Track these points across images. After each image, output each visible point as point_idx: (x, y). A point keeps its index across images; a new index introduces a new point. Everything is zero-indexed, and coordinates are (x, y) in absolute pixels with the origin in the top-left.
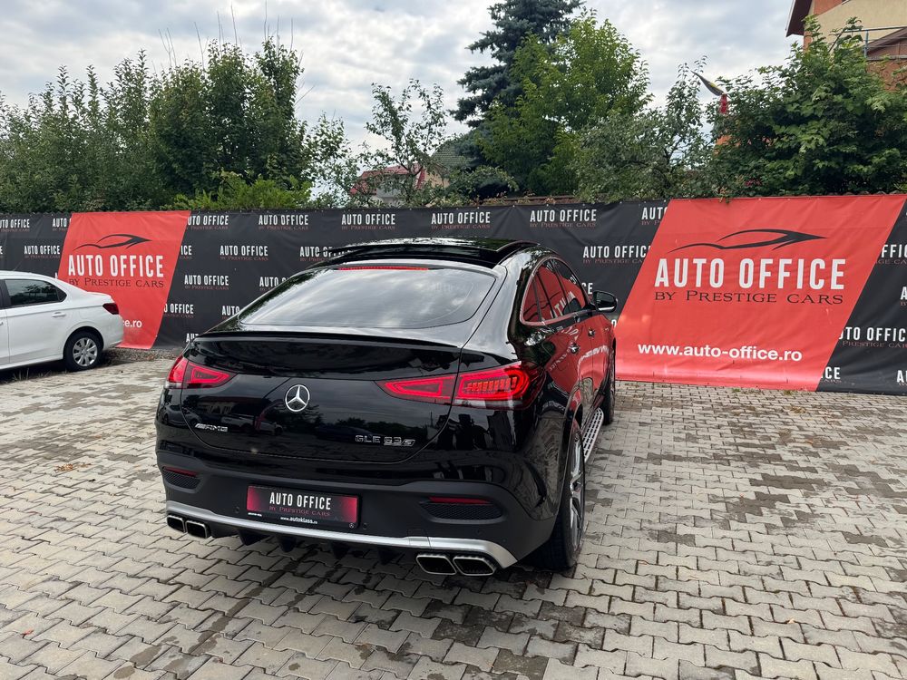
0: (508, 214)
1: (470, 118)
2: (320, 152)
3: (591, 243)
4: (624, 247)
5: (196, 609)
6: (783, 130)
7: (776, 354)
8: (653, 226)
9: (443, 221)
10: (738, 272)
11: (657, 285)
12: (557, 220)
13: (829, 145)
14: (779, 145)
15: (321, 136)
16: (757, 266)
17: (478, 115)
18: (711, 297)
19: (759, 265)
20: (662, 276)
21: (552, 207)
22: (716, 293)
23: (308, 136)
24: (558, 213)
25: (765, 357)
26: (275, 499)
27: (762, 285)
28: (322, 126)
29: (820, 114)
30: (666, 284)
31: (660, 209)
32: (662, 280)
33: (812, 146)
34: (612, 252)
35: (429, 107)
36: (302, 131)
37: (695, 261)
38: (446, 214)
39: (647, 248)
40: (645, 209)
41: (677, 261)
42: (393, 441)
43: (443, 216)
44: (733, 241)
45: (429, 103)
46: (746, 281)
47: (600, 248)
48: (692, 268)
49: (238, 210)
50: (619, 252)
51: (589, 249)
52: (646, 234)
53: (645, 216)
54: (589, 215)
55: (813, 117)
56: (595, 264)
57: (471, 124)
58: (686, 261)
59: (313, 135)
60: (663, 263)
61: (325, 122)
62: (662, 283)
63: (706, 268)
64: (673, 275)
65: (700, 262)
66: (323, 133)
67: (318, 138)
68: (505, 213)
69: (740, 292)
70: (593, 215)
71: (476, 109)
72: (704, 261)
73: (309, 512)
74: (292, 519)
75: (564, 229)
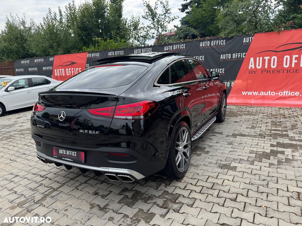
0: (192, 44)
1: (186, 11)
2: (132, 29)
3: (223, 53)
4: (236, 54)
5: (46, 187)
7: (299, 93)
8: (248, 44)
10: (283, 61)
11: (250, 68)
12: (210, 45)
15: (132, 23)
16: (291, 58)
17: (189, 9)
18: (271, 72)
19: (292, 58)
20: (252, 64)
21: (208, 40)
22: (273, 70)
23: (128, 23)
24: (210, 42)
25: (294, 95)
26: (61, 151)
27: (293, 66)
28: (132, 19)
30: (253, 68)
31: (251, 38)
32: (251, 66)
34: (232, 56)
35: (164, 7)
36: (126, 22)
37: (265, 58)
39: (246, 54)
40: (245, 38)
41: (258, 58)
42: (92, 132)
43: (168, 47)
44: (281, 49)
45: (164, 6)
46: (286, 65)
47: (227, 55)
48: (264, 61)
49: (102, 51)
50: (235, 56)
51: (223, 55)
52: (245, 48)
53: (244, 41)
54: (223, 42)
56: (226, 61)
57: (187, 13)
58: (261, 58)
59: (129, 23)
60: (252, 59)
61: (133, 18)
62: (251, 67)
63: (269, 61)
64: (256, 64)
65: (267, 58)
66: (133, 21)
67: (131, 24)
69: (284, 69)
71: (189, 7)
72: (269, 57)
73: (70, 157)
74: (65, 159)
75: (213, 49)
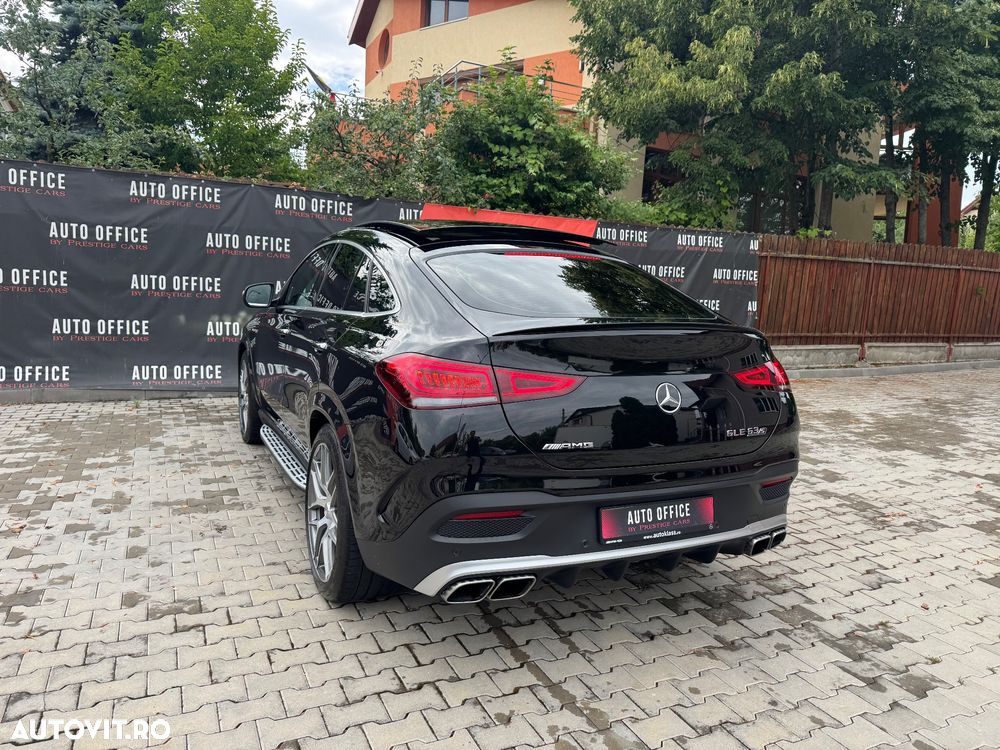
0: (246, 193)
6: (496, 149)
9: (149, 193)
12: (308, 209)
13: (546, 170)
14: (499, 163)
21: (300, 193)
24: (309, 201)
26: (633, 518)
29: (531, 140)
31: (416, 211)
33: (537, 169)
38: (153, 184)
40: (402, 210)
42: (754, 431)
43: (149, 187)
53: (402, 217)
54: (345, 209)
55: (525, 142)
68: (242, 192)
70: (349, 209)
74: (655, 536)
